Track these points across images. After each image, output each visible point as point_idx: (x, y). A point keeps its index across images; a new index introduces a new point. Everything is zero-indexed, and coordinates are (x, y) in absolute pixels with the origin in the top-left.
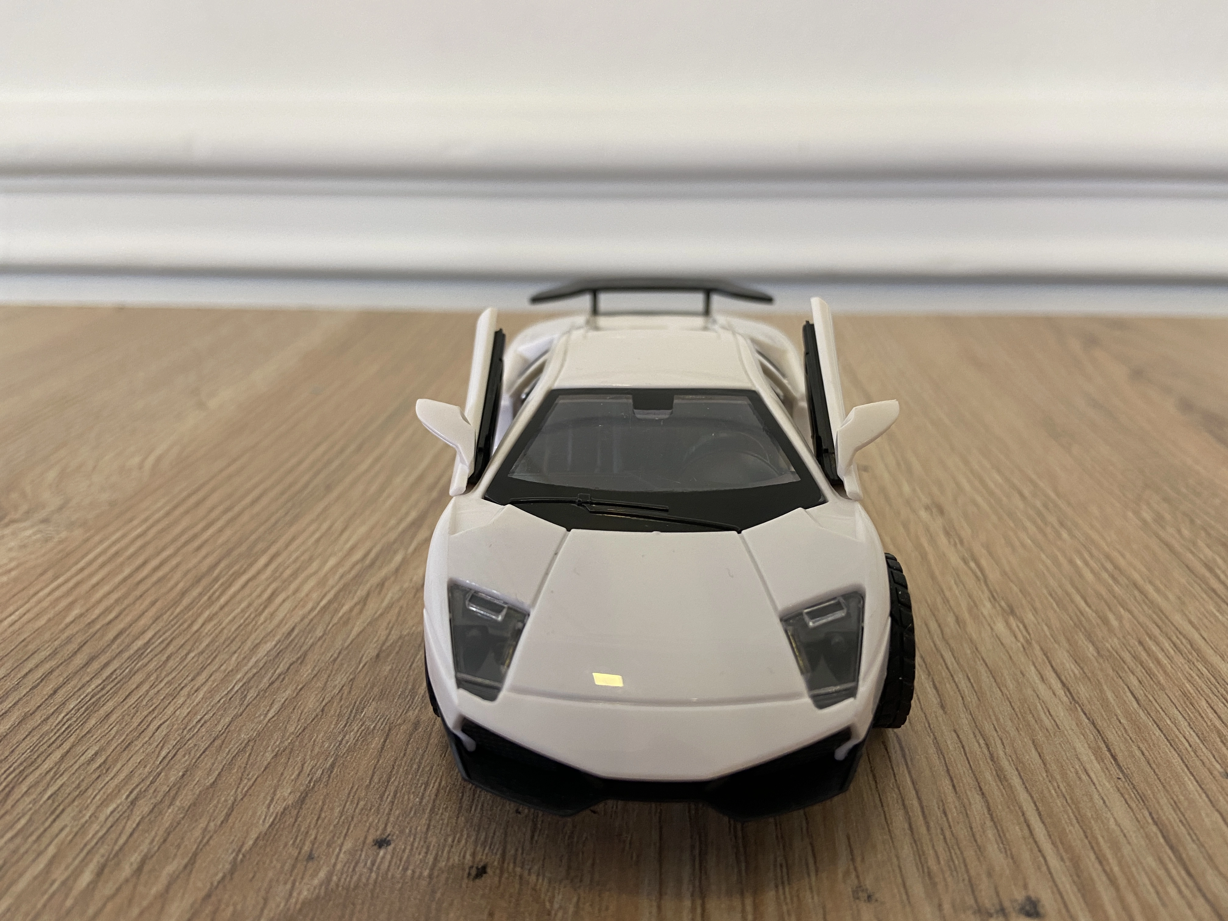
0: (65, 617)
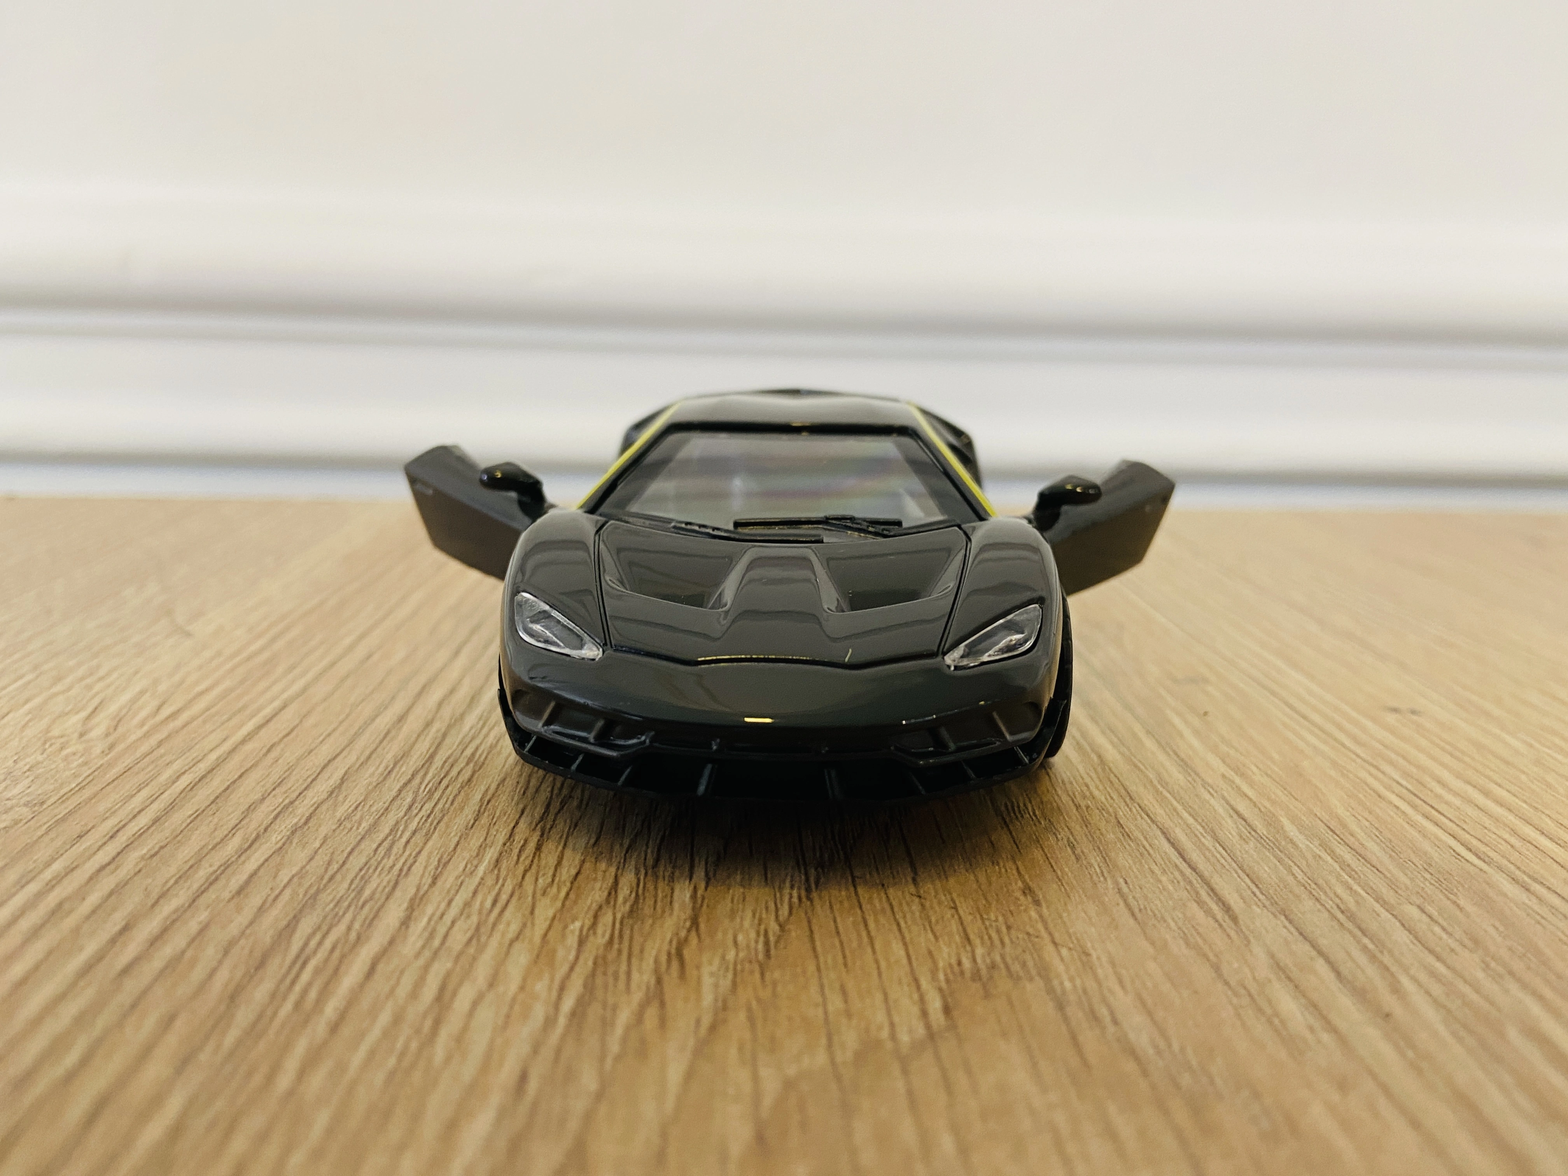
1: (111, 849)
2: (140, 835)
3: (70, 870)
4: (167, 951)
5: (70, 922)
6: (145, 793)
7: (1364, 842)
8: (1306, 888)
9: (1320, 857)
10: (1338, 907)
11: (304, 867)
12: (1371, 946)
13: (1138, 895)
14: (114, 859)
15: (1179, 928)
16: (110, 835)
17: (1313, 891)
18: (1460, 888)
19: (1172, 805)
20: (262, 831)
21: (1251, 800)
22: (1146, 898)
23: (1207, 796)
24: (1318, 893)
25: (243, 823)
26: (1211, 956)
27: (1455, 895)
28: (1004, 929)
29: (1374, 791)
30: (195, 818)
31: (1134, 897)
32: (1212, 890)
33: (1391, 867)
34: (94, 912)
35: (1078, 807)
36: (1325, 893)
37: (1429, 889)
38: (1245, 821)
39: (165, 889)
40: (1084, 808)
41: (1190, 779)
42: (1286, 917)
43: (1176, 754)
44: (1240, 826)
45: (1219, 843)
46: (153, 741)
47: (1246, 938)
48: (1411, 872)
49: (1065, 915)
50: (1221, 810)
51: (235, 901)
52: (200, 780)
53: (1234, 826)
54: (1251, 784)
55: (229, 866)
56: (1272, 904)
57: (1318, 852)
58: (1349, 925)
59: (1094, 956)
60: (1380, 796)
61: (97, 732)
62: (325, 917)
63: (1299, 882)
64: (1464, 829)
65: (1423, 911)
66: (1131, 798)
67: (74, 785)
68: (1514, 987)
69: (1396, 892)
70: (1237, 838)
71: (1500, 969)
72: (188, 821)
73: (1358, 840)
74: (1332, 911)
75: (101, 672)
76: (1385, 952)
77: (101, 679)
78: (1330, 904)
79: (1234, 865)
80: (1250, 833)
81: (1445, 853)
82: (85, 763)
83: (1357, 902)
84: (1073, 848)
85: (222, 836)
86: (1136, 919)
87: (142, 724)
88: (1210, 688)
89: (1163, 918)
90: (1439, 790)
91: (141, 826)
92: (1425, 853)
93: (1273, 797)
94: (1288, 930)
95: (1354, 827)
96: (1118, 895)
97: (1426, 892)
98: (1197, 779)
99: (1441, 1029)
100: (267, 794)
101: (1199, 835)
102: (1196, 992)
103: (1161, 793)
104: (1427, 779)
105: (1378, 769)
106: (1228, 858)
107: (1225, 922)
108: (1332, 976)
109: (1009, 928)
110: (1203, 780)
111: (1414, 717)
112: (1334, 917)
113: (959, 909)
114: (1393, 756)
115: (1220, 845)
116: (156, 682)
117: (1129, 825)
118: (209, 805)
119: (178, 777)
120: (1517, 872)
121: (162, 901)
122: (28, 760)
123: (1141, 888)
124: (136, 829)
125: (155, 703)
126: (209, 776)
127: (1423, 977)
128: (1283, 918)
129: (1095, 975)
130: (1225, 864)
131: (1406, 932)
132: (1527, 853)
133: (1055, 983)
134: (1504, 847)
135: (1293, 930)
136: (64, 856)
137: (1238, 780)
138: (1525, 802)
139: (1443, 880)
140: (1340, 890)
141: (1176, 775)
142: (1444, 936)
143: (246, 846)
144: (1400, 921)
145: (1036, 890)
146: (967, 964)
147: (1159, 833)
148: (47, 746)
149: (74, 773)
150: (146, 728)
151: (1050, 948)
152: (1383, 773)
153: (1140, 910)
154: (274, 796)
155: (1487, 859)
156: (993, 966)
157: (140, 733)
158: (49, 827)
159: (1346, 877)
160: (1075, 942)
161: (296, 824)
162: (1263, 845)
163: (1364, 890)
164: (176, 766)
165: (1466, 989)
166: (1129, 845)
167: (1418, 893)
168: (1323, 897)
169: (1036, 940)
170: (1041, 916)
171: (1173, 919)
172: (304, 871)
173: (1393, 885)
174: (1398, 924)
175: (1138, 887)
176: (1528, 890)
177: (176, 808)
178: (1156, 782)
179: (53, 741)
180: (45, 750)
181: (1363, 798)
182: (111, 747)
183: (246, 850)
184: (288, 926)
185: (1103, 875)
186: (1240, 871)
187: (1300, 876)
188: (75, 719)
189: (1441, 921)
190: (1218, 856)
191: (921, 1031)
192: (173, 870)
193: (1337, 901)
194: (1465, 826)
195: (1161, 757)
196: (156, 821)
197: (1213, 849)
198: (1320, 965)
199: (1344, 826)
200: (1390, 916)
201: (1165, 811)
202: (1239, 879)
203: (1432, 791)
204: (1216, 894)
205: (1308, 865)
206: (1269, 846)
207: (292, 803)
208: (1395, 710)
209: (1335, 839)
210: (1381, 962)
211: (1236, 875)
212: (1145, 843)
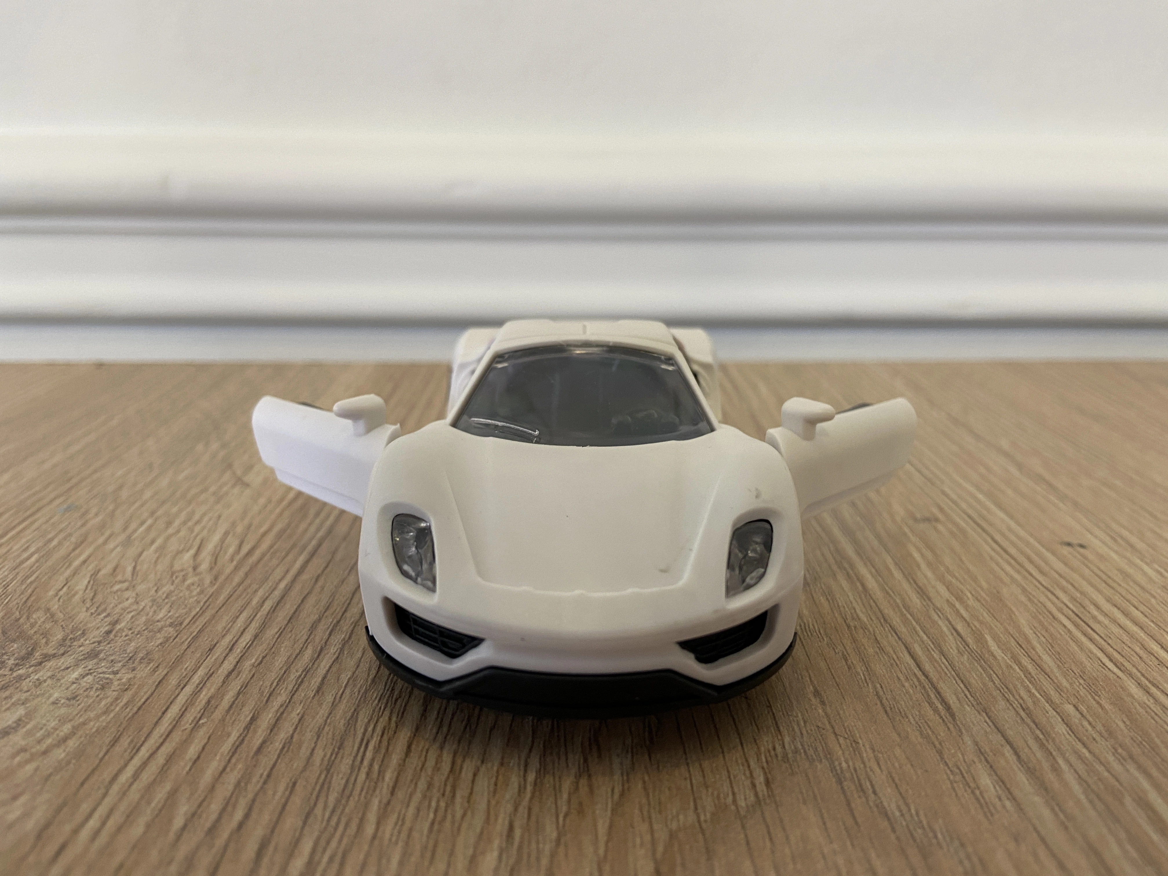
0: (170, 821)
1: (232, 659)
2: (248, 648)
3: (210, 675)
4: (282, 735)
5: (218, 714)
6: (244, 615)
7: (1041, 655)
8: (1001, 691)
9: (1011, 667)
10: (1021, 706)
11: (354, 673)
12: (1041, 736)
13: (889, 697)
14: (235, 666)
15: (917, 723)
16: (229, 648)
17: (1005, 694)
18: (1103, 692)
19: (912, 625)
20: (324, 644)
21: (966, 621)
22: (895, 699)
23: (936, 618)
24: (1008, 695)
25: (311, 638)
26: (937, 743)
27: (1099, 696)
28: (802, 724)
29: (1050, 613)
30: (280, 635)
31: (886, 699)
32: (939, 693)
33: (1057, 675)
34: (231, 707)
35: (849, 627)
36: (1013, 696)
37: (1083, 692)
38: (962, 638)
39: (272, 689)
40: (853, 628)
41: (925, 604)
42: (987, 714)
43: (915, 582)
44: (958, 642)
45: (943, 655)
46: (241, 573)
47: (960, 731)
48: (1072, 679)
49: (841, 712)
50: (945, 629)
51: (317, 698)
52: (278, 604)
53: (954, 642)
54: (966, 608)
55: (308, 672)
56: (978, 704)
57: (1010, 663)
58: (1028, 721)
59: (861, 742)
60: (1054, 617)
61: (204, 566)
62: (374, 711)
63: (996, 686)
64: (1109, 644)
65: (1077, 709)
66: (885, 620)
67: (198, 609)
68: (1132, 768)
69: (1061, 695)
70: (956, 651)
71: (1124, 753)
72: (276, 636)
73: (1037, 653)
74: (1017, 709)
75: (196, 517)
76: (1050, 741)
77: (198, 522)
78: (1016, 704)
79: (953, 673)
80: (965, 648)
81: (1094, 663)
82: (202, 592)
83: (1034, 702)
84: (846, 660)
85: (299, 648)
86: (888, 716)
87: (232, 560)
88: (940, 527)
89: (905, 714)
90: (1095, 613)
91: (248, 640)
92: (1081, 663)
93: (981, 618)
94: (988, 724)
95: (1035, 643)
96: (876, 697)
97: (1080, 695)
98: (930, 603)
99: (1082, 797)
100: (321, 616)
101: (930, 649)
102: (926, 771)
103: (905, 615)
104: (1087, 603)
105: (1055, 595)
106: (949, 667)
107: (946, 718)
108: (1015, 758)
109: (805, 722)
110: (933, 605)
111: (1082, 550)
112: (1017, 713)
113: (773, 708)
114: (1064, 583)
115: (945, 658)
116: (234, 524)
117: (884, 643)
118: (287, 624)
119: (264, 602)
120: (1143, 679)
121: (271, 698)
122: (164, 589)
123: (891, 691)
124: (245, 643)
125: (237, 542)
126: (283, 601)
127: (1073, 759)
128: (984, 714)
129: (862, 758)
130: (948, 672)
131: (1065, 726)
132: (1151, 663)
133: (836, 763)
134: (1136, 659)
135: (990, 724)
136: (203, 665)
137: (958, 605)
138: (1153, 621)
139: (1092, 685)
140: (1023, 693)
141: (915, 600)
142: (1089, 728)
143: (316, 655)
144: (1061, 717)
145: (823, 693)
146: (779, 749)
147: (903, 648)
148: (174, 578)
149: (196, 600)
150: (235, 563)
151: (832, 737)
152: (1058, 598)
153: (891, 709)
154: (326, 617)
155: (1122, 668)
156: (796, 751)
157: (231, 567)
158: (189, 643)
159: (1028, 683)
160: (849, 733)
161: (344, 639)
162: (973, 658)
163: (1039, 693)
164: (260, 593)
165: (1101, 769)
166: (883, 657)
167: (1074, 695)
168: (1012, 698)
169: (823, 731)
170: (826, 713)
171: (912, 716)
172: (355, 675)
173: (1059, 689)
174: (1060, 719)
175: (889, 691)
176: (1148, 693)
177: (267, 626)
178: (901, 606)
179: (177, 574)
180: (173, 582)
181: (1042, 619)
182: (216, 578)
183: (316, 660)
184: (352, 716)
185: (866, 681)
186: (957, 678)
187: (997, 682)
188: (187, 556)
189: (1088, 717)
190: (943, 666)
191: (752, 798)
192: (273, 675)
193: (1022, 702)
194: (1110, 642)
195: (906, 585)
196: (256, 636)
197: (940, 661)
198: (1007, 751)
199: (1028, 641)
200: (1055, 713)
201: (907, 630)
202: (956, 685)
203: (1089, 612)
204: (940, 696)
205: (1003, 673)
206: (977, 658)
207: (338, 622)
208: (1069, 544)
209: (1022, 653)
210: (1047, 749)
211: (954, 682)
212: (894, 656)
